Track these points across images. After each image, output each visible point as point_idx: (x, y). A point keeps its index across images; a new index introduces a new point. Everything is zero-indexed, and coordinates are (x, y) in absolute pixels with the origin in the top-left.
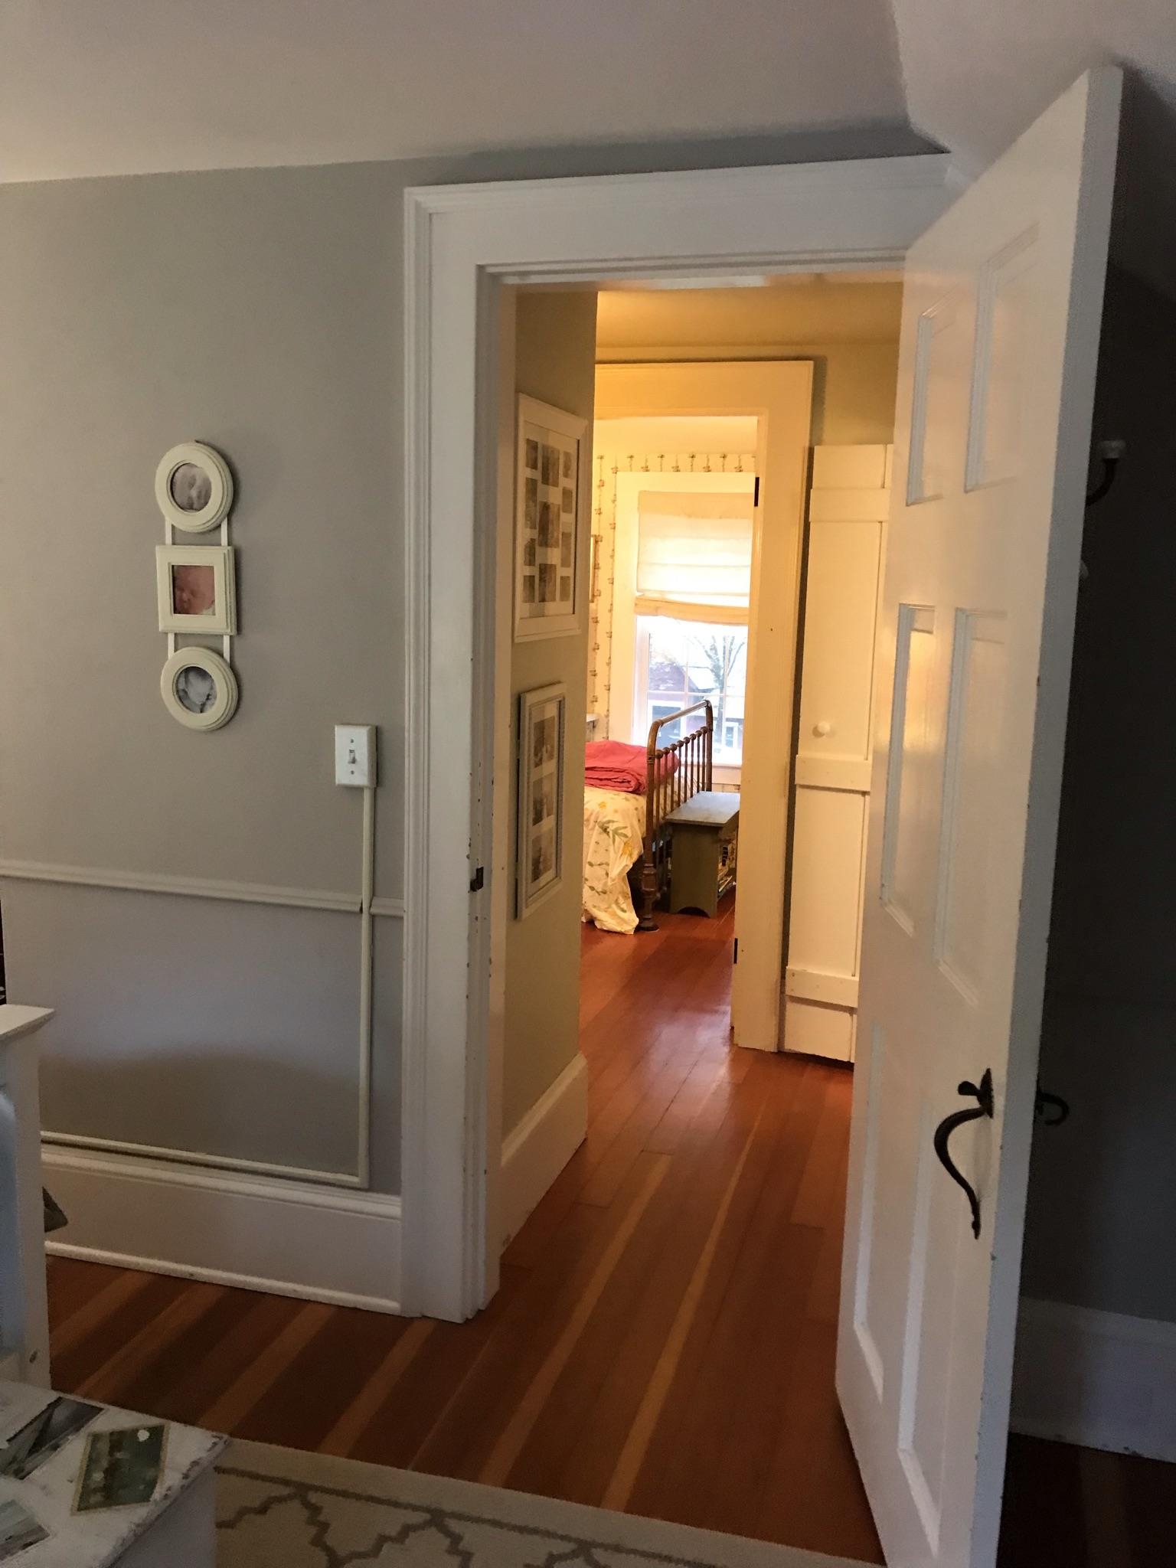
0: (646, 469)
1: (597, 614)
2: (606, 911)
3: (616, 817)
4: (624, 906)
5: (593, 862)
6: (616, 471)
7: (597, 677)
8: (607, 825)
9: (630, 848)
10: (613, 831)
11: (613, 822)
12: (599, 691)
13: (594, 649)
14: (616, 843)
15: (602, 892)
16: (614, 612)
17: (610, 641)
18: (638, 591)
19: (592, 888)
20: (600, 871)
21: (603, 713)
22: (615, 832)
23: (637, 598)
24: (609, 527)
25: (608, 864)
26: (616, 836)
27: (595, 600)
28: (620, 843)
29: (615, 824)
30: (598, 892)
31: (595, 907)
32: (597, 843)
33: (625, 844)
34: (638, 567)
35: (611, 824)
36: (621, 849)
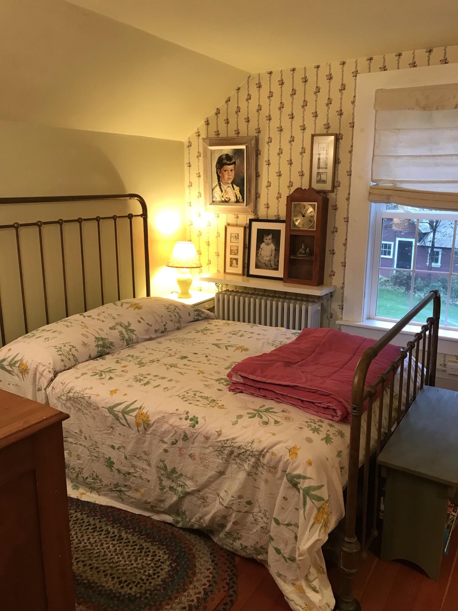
0: (384, 69)
1: (336, 202)
2: (293, 584)
3: (310, 472)
4: (316, 583)
5: (280, 519)
6: (355, 74)
7: (335, 256)
8: (298, 480)
9: (325, 516)
10: (304, 490)
11: (305, 478)
12: (337, 267)
13: (333, 232)
14: (307, 507)
15: (289, 559)
16: (350, 200)
17: (347, 225)
18: (373, 181)
19: (278, 551)
20: (287, 534)
21: (339, 285)
22: (307, 492)
23: (371, 188)
24: (349, 125)
25: (297, 526)
26: (308, 499)
27: (335, 190)
28: (311, 509)
29: (307, 480)
30: (284, 558)
31: (279, 575)
32: (285, 498)
33: (319, 509)
34: (373, 160)
35: (301, 481)
36: (314, 515)
